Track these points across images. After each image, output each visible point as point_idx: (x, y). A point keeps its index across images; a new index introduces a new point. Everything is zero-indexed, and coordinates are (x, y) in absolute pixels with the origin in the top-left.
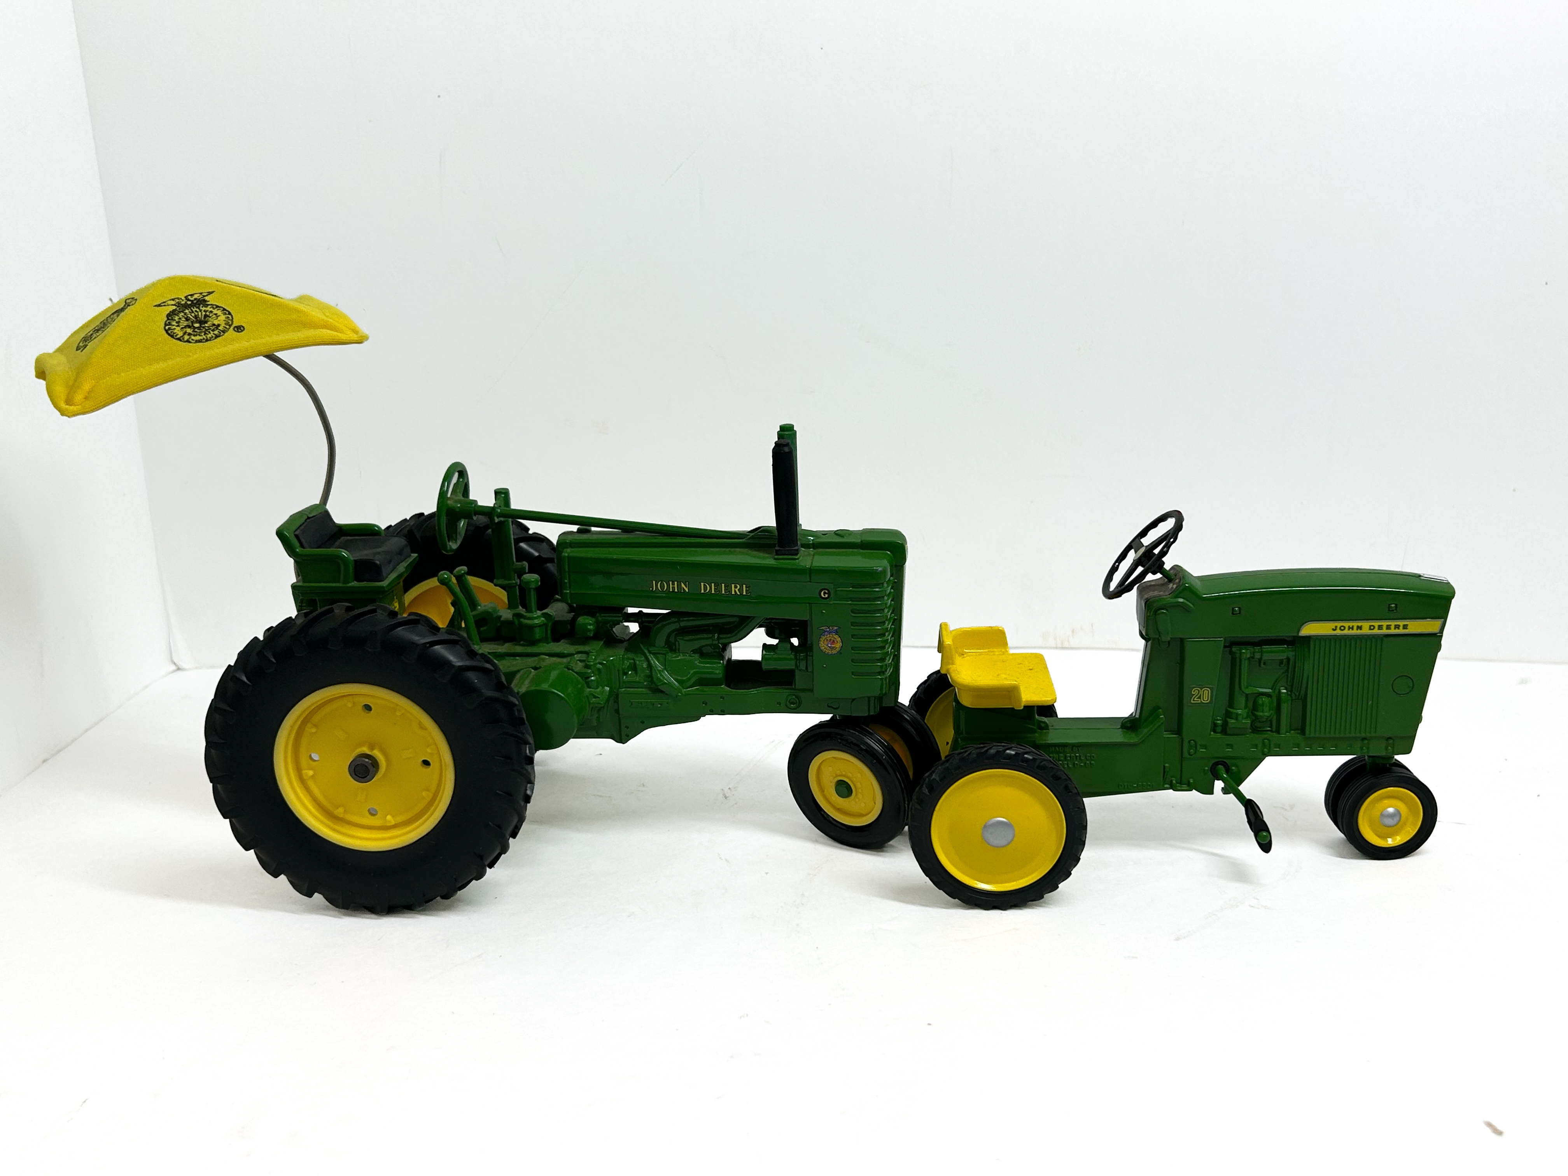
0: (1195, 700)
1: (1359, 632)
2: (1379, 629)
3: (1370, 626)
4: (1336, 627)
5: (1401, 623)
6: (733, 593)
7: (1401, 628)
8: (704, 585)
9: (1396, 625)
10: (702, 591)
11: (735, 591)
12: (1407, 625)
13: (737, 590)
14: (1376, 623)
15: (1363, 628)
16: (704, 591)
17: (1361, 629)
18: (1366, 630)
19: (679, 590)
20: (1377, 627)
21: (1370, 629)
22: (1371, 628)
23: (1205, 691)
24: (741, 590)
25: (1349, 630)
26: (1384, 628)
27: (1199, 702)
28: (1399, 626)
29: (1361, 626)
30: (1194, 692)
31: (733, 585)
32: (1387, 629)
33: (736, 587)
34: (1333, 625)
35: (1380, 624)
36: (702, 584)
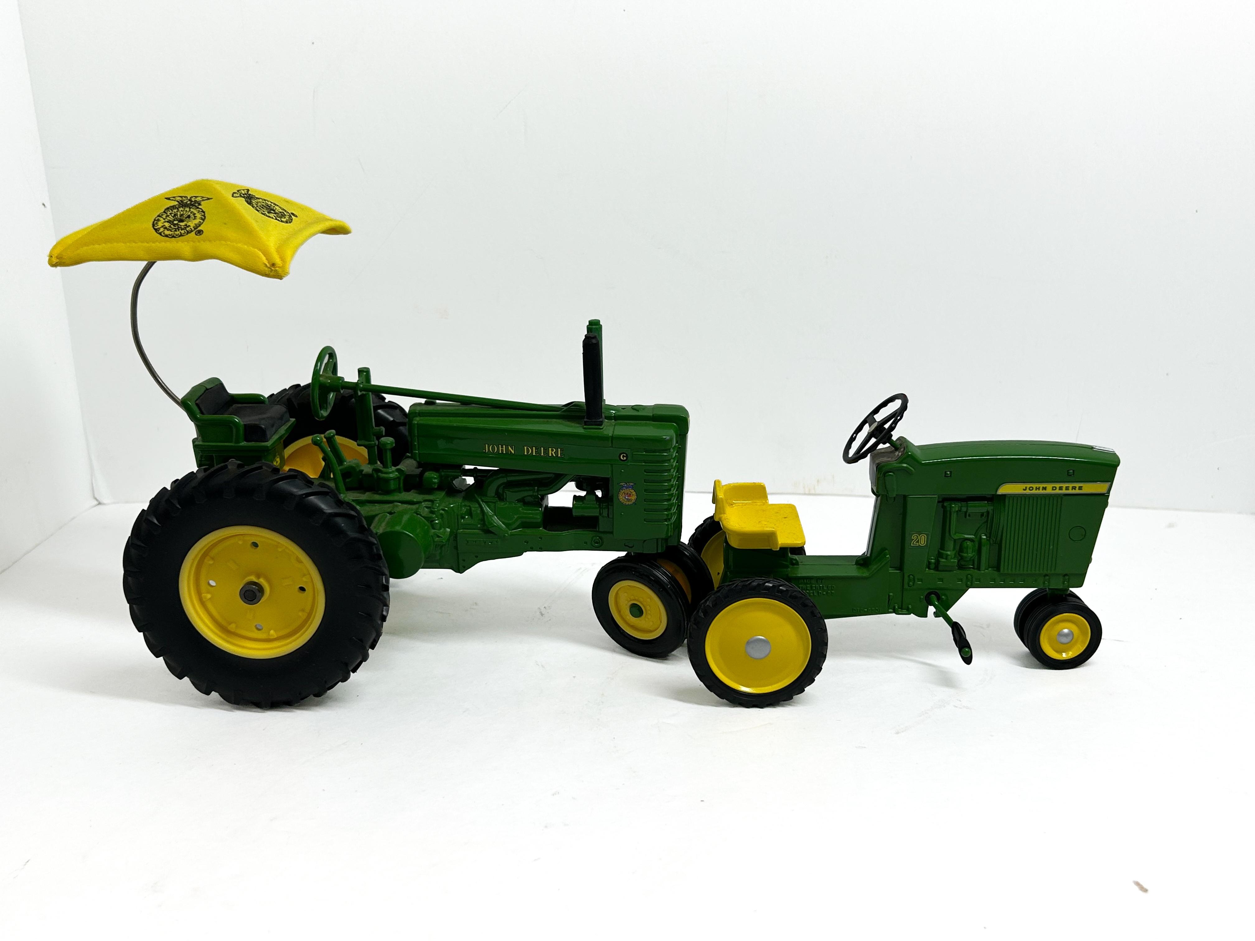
0: (914, 544)
1: (1044, 492)
2: (1060, 490)
3: (1053, 487)
4: (1026, 488)
5: (1077, 485)
6: (550, 455)
7: (1077, 489)
8: (527, 448)
9: (1073, 487)
10: (526, 453)
11: (552, 454)
12: (1082, 487)
13: (553, 453)
14: (1058, 485)
15: (1047, 489)
16: (527, 453)
17: (1045, 490)
18: (1049, 491)
19: (507, 452)
20: (1058, 488)
21: (1053, 490)
22: (1054, 488)
23: (922, 537)
24: (556, 453)
25: (1036, 490)
26: (1064, 489)
27: (918, 545)
28: (1076, 487)
29: (1046, 487)
30: (914, 537)
31: (550, 449)
32: (1066, 490)
33: (552, 450)
34: (1023, 486)
35: (1061, 485)
36: (525, 448)
